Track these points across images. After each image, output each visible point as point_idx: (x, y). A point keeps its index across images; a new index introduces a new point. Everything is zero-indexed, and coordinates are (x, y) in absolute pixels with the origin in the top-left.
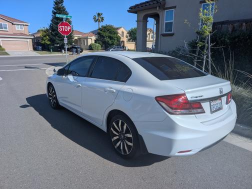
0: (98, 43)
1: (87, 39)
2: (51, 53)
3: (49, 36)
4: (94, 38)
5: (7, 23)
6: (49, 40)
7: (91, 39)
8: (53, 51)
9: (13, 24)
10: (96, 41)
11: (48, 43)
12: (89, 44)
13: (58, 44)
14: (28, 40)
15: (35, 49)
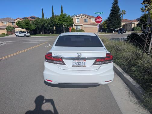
0: (139, 27)
1: (131, 24)
2: (106, 33)
3: (107, 24)
4: (136, 23)
5: (88, 19)
6: (106, 26)
7: (134, 24)
8: (107, 32)
9: (90, 19)
10: (137, 25)
11: (106, 27)
12: (132, 27)
13: (111, 28)
14: (96, 27)
15: (99, 31)
